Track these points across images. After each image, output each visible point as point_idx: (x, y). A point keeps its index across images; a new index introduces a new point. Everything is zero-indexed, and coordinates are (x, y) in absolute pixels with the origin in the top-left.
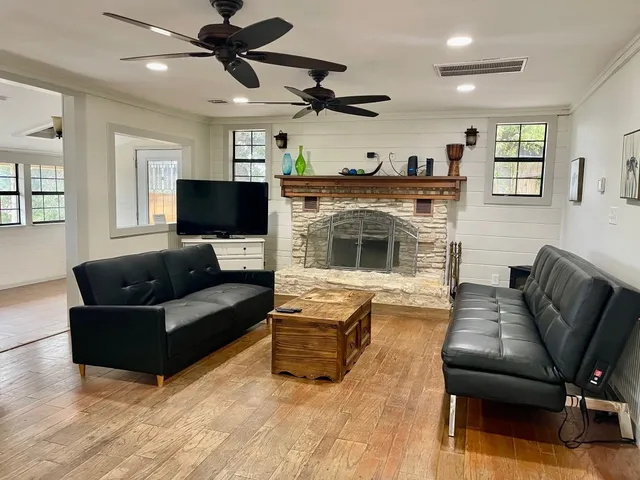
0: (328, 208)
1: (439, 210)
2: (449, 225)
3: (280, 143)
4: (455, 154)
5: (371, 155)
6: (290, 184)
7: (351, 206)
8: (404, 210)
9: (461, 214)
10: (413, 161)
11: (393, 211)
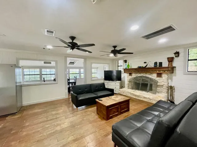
0: (134, 75)
1: (165, 76)
2: (169, 81)
3: (125, 62)
4: (171, 60)
5: (145, 63)
6: (126, 70)
7: (139, 75)
8: (154, 76)
9: (174, 77)
10: (156, 63)
11: (150, 76)
